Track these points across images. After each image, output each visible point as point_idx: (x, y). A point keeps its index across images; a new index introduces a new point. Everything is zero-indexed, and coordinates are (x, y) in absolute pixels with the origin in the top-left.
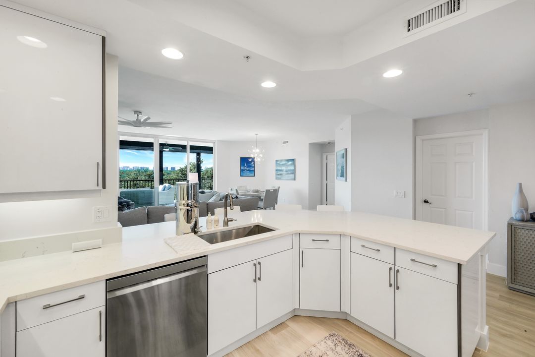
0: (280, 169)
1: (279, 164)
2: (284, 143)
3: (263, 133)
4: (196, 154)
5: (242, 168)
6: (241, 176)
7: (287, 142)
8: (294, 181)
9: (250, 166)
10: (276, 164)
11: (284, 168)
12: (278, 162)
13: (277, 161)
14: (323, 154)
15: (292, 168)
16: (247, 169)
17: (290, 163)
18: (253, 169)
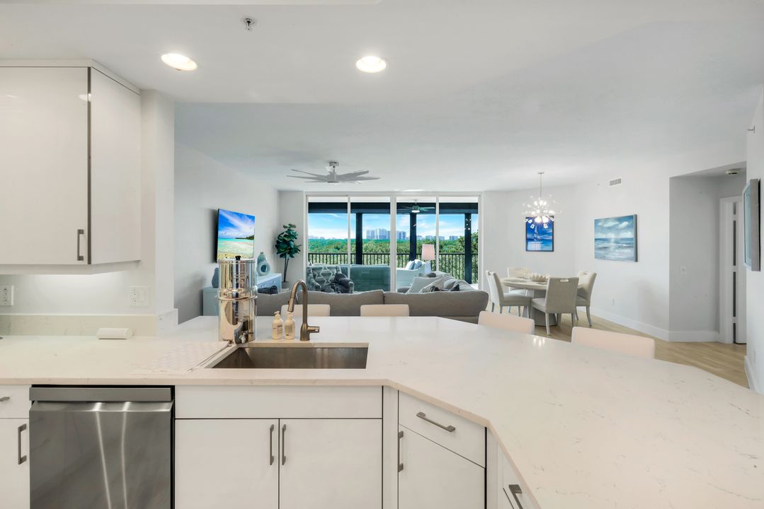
0: (603, 236)
1: (602, 227)
2: (612, 183)
3: (555, 170)
4: (464, 215)
5: (529, 236)
7: (619, 181)
8: (633, 264)
10: (595, 227)
11: (612, 236)
12: (600, 224)
13: (597, 221)
14: (722, 200)
15: (629, 235)
16: (539, 237)
17: (625, 224)
18: (551, 238)
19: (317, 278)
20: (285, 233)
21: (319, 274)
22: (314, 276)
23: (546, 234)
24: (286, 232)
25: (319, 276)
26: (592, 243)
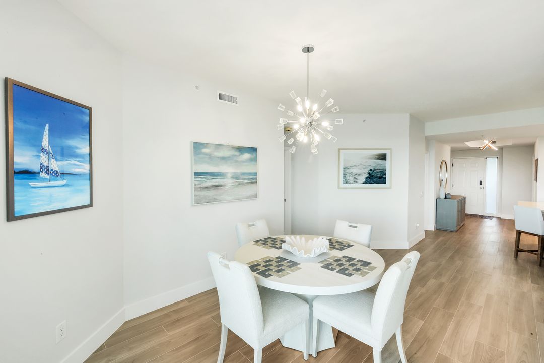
2: (223, 97)
7: (233, 100)
16: (55, 165)
26: (188, 181)
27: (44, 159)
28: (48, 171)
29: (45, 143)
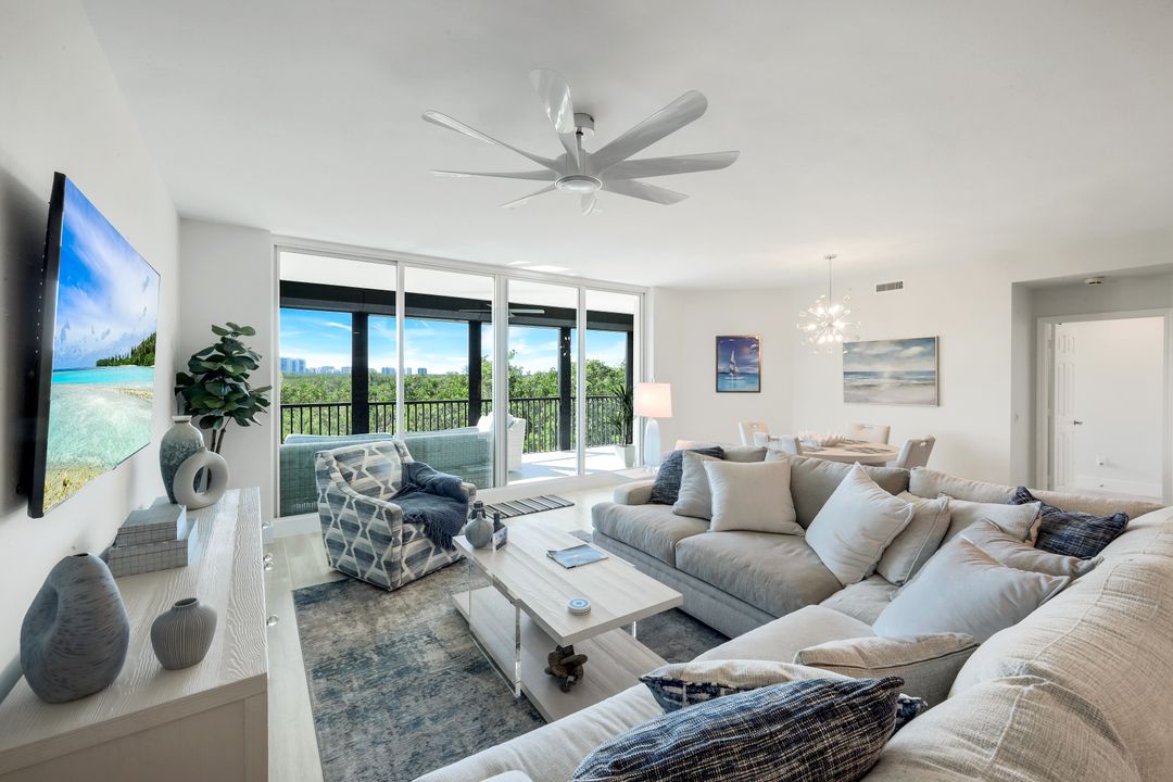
2: (882, 288)
5: (722, 368)
6: (717, 391)
7: (899, 286)
9: (747, 363)
14: (1040, 321)
16: (737, 370)
18: (757, 371)
19: (355, 481)
20: (215, 352)
21: (359, 468)
22: (348, 477)
23: (749, 364)
24: (218, 347)
25: (361, 475)
27: (732, 367)
28: (733, 372)
29: (732, 360)
